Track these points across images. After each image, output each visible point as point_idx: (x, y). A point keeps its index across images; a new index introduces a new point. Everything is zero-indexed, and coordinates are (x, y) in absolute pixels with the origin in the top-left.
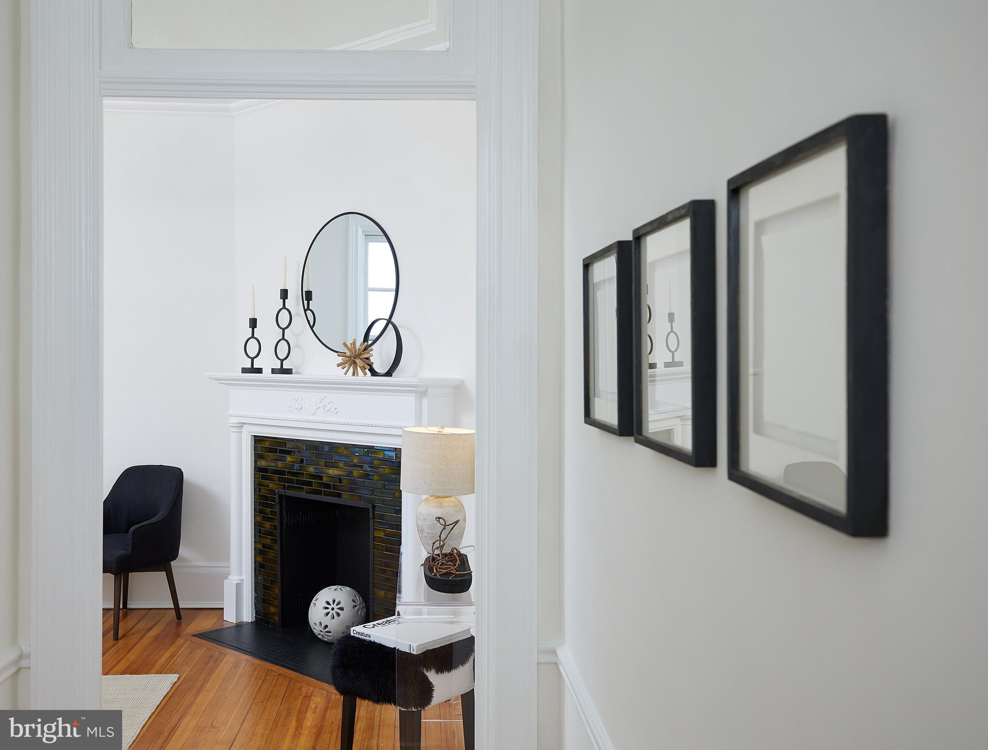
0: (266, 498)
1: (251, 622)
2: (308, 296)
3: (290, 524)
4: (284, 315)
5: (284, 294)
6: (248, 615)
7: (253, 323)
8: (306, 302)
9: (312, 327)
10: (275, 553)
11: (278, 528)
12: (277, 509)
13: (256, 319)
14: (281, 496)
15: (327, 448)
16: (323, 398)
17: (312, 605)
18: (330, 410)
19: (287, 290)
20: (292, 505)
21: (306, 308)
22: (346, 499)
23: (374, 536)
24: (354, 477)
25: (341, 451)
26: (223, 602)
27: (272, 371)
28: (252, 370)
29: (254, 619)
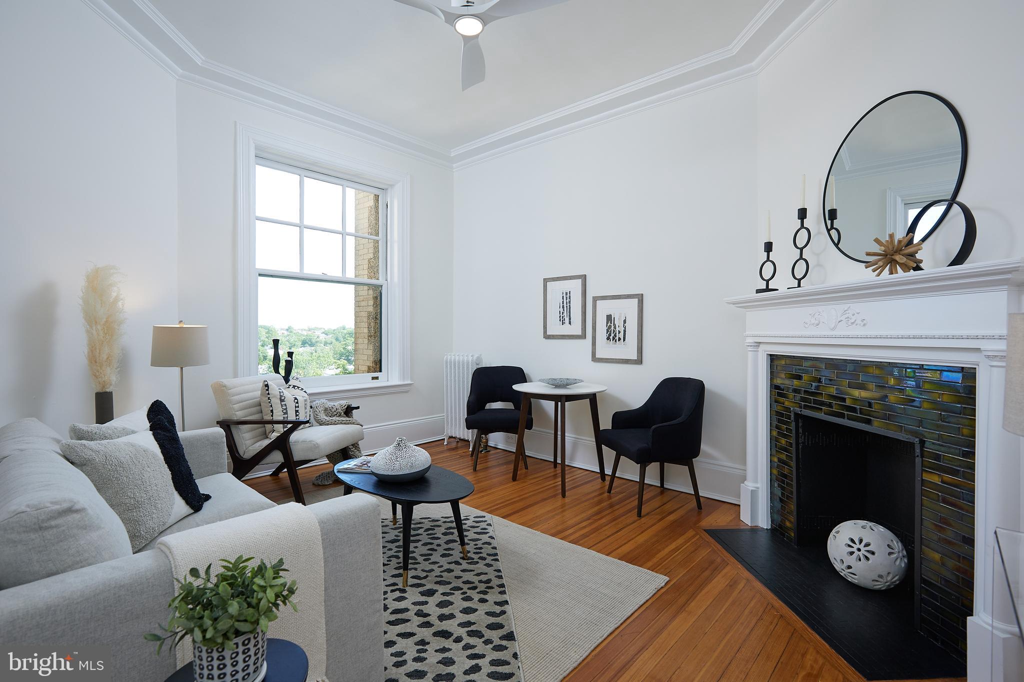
0: (782, 415)
1: (767, 529)
2: (833, 214)
3: (808, 444)
4: (803, 234)
5: (802, 214)
6: (764, 522)
7: (769, 247)
8: (829, 222)
9: (837, 245)
10: (792, 469)
11: (794, 445)
12: (793, 427)
13: (772, 243)
14: (796, 415)
15: (850, 367)
16: (845, 309)
17: (831, 536)
18: (856, 323)
19: (806, 209)
20: (809, 425)
21: (829, 228)
22: (877, 427)
23: (922, 479)
24: (889, 403)
25: (871, 370)
26: (740, 498)
27: (788, 288)
28: (768, 290)
29: (769, 527)
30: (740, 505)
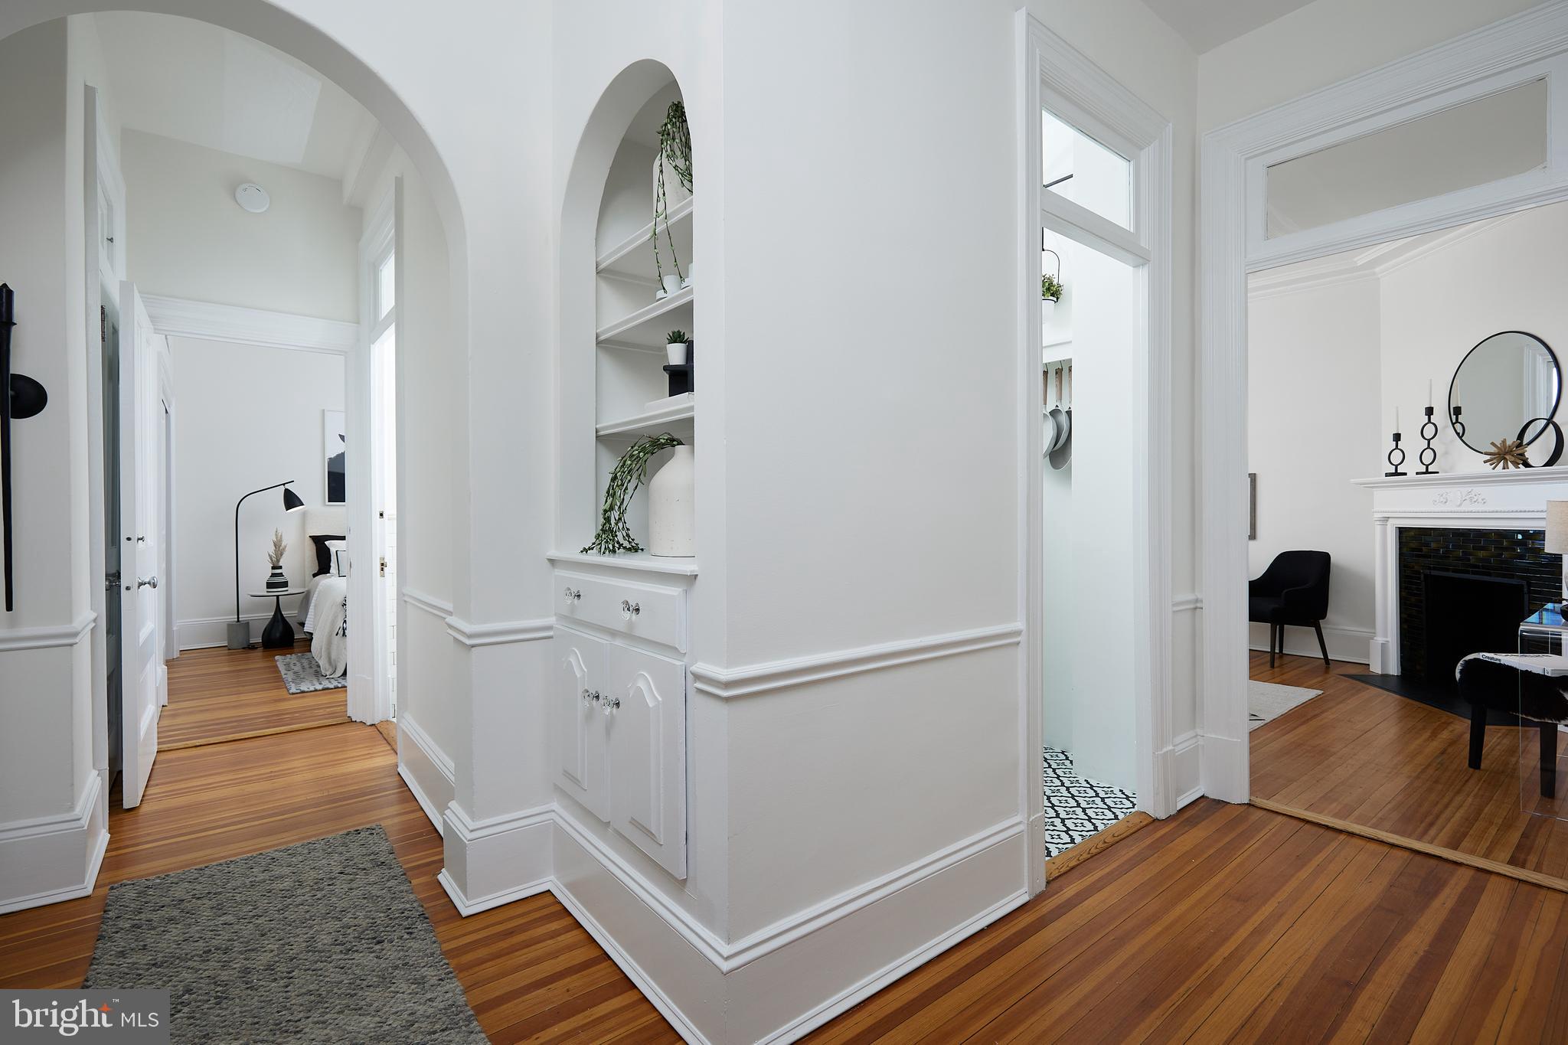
0: (1411, 579)
1: (1397, 675)
2: (1458, 411)
4: (1430, 427)
5: (1430, 411)
6: (1394, 669)
7: (1397, 437)
8: (1454, 417)
9: (1461, 438)
10: (1422, 621)
11: (1425, 601)
12: (1423, 585)
13: (1400, 433)
14: (1426, 576)
16: (1470, 490)
19: (1433, 407)
20: (1439, 582)
21: (1454, 421)
25: (1490, 536)
26: (1369, 658)
27: (1417, 473)
28: (1396, 474)
29: (1400, 674)
30: (1369, 665)
